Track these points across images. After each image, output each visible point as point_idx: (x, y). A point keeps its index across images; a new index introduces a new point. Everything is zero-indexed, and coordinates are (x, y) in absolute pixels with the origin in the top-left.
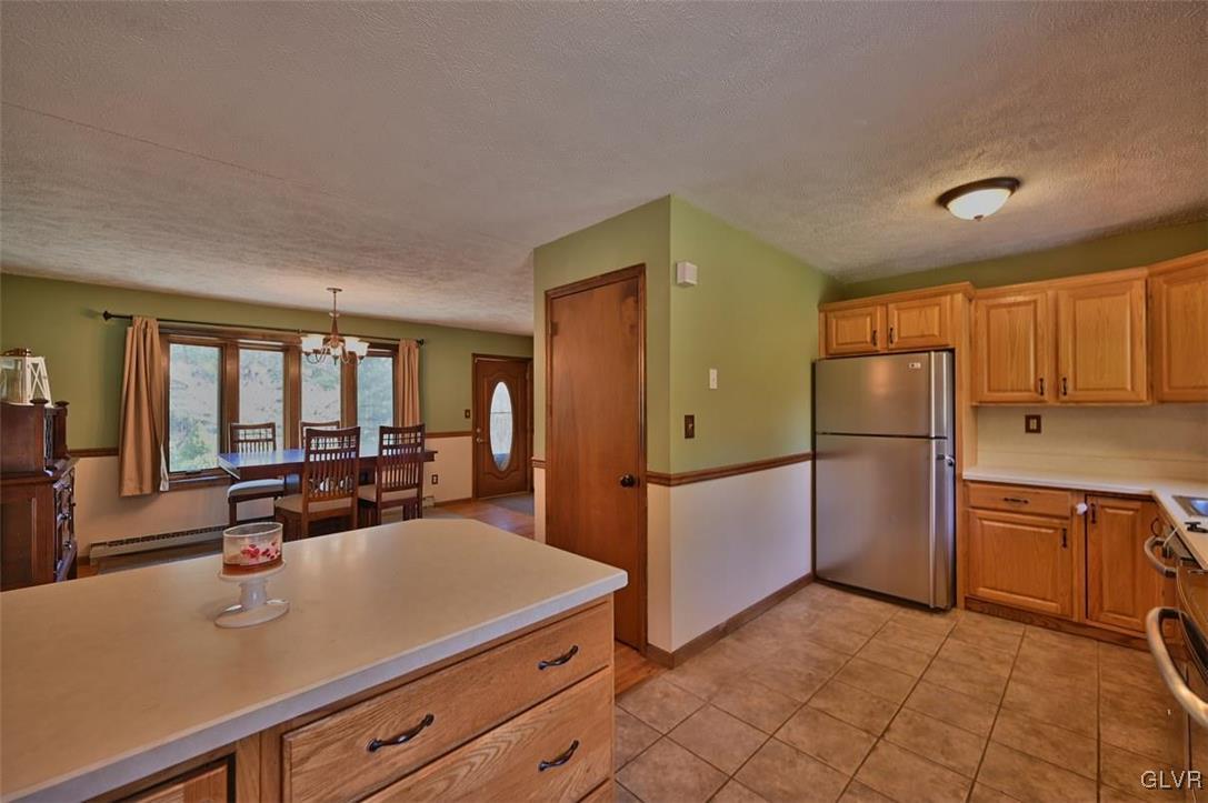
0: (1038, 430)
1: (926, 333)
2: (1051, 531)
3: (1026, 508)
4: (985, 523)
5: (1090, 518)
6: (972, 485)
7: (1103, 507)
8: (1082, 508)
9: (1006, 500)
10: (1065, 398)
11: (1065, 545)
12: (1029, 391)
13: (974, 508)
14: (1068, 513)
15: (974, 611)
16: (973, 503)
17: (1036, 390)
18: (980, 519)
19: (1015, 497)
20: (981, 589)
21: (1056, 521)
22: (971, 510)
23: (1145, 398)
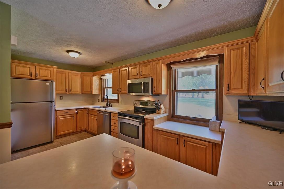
0: (62, 99)
1: (47, 76)
2: (72, 117)
3: (68, 114)
4: (60, 119)
5: (77, 113)
6: (58, 111)
7: (79, 111)
8: (76, 112)
9: (64, 113)
10: (70, 93)
11: (74, 119)
12: (64, 91)
13: (58, 116)
14: (74, 113)
15: (57, 139)
16: (58, 115)
17: (66, 91)
18: (59, 118)
19: (66, 112)
20: (60, 133)
21: (73, 115)
22: (57, 117)
23: (80, 93)
